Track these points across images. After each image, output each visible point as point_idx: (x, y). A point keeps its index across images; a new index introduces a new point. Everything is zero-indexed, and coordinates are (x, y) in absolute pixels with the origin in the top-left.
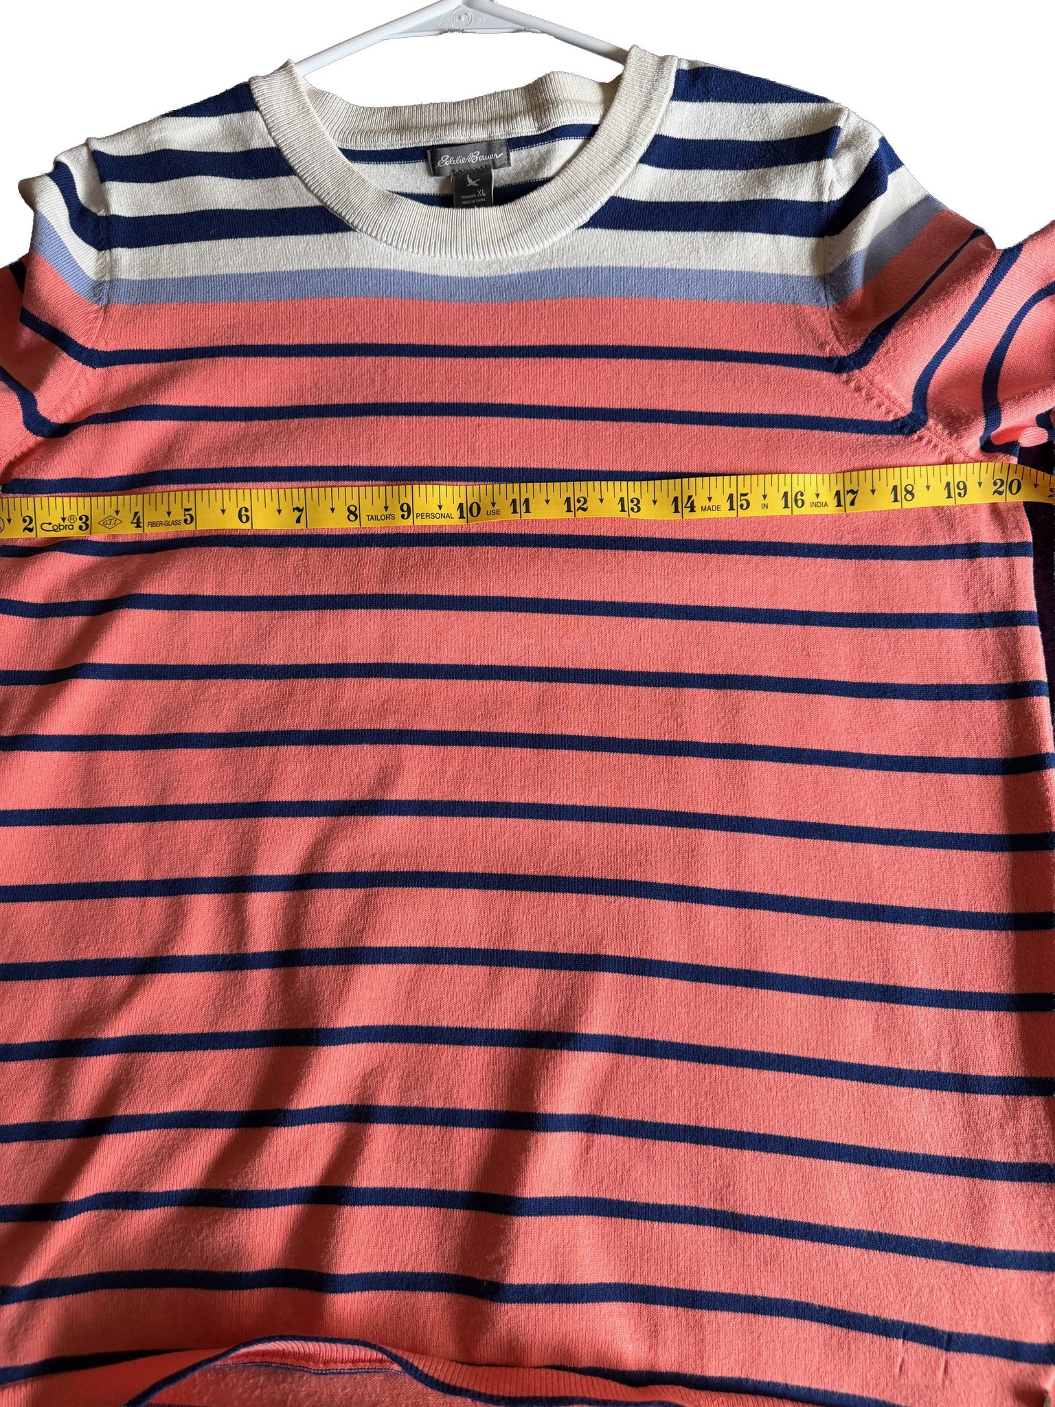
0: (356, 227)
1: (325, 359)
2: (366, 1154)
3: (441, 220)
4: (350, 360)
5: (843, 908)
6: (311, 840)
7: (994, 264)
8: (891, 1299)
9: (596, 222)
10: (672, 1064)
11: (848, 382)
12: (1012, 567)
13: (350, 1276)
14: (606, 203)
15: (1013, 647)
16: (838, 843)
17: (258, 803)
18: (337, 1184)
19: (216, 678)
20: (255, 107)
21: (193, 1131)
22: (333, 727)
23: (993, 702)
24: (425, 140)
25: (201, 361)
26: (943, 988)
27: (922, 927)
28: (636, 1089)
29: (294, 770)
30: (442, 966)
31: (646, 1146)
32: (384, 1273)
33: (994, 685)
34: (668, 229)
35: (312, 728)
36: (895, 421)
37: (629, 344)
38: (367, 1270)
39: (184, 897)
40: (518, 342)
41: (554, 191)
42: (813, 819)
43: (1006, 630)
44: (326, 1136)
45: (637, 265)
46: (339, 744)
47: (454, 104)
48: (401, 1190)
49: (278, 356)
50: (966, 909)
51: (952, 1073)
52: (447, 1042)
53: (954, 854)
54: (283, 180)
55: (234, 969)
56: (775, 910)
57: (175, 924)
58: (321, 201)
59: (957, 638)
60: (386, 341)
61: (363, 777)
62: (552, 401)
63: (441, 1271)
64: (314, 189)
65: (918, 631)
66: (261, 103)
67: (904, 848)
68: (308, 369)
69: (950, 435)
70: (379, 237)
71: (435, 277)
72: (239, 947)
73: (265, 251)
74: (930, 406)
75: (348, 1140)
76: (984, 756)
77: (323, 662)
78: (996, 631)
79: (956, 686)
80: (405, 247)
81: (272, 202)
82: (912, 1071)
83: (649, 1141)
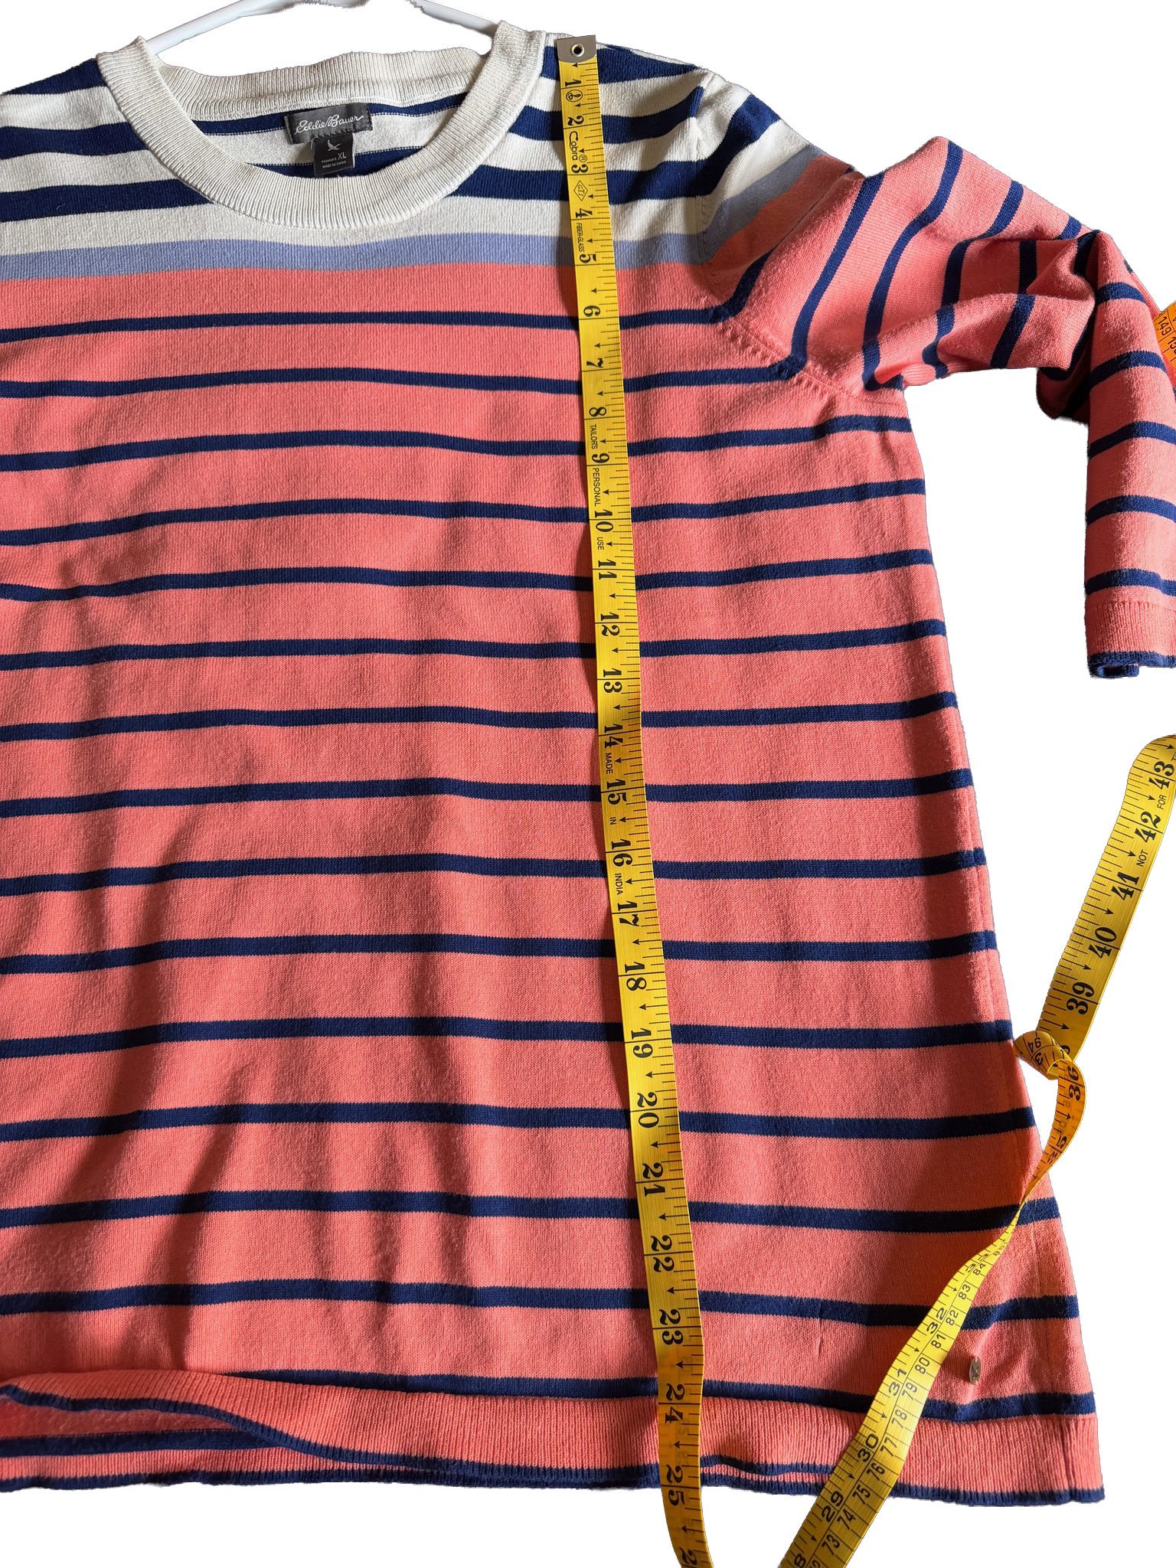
0: (213, 199)
1: (181, 331)
2: (236, 1155)
3: (302, 189)
4: (207, 331)
5: (739, 868)
6: (174, 830)
7: (857, 193)
8: (806, 1276)
9: (464, 190)
10: (566, 1045)
11: (723, 331)
12: (903, 505)
13: (219, 1286)
14: (475, 172)
15: (907, 587)
16: (732, 803)
17: (114, 793)
18: (204, 1190)
19: (72, 665)
20: (103, 83)
21: (48, 1141)
22: (193, 709)
23: (889, 646)
24: (281, 106)
25: (48, 340)
26: (848, 940)
27: (823, 880)
28: (528, 1075)
29: (154, 757)
30: (318, 955)
31: (539, 1136)
32: (257, 1282)
33: (889, 628)
34: (540, 198)
35: (171, 711)
36: (772, 366)
37: (502, 310)
38: (238, 1279)
39: (39, 895)
40: (385, 308)
41: (420, 161)
42: (706, 781)
43: (899, 571)
44: (192, 1140)
45: (508, 232)
46: (201, 727)
47: (311, 67)
48: (275, 1193)
49: (131, 330)
50: (868, 858)
51: (862, 1029)
52: (323, 1034)
53: (854, 803)
54: (135, 155)
55: (93, 969)
56: (669, 877)
57: (28, 922)
58: (176, 174)
59: (848, 583)
60: (247, 310)
61: (228, 761)
62: (424, 368)
63: (319, 1277)
64: (167, 163)
65: (808, 579)
66: (109, 78)
67: (801, 800)
68: (162, 342)
69: (830, 374)
70: (237, 208)
71: (299, 247)
72: (97, 945)
73: (116, 225)
74: (810, 348)
75: (217, 1142)
76: (882, 701)
77: (183, 642)
78: (888, 572)
79: (849, 633)
80: (265, 218)
81: (123, 177)
82: (819, 1030)
83: (542, 1130)
